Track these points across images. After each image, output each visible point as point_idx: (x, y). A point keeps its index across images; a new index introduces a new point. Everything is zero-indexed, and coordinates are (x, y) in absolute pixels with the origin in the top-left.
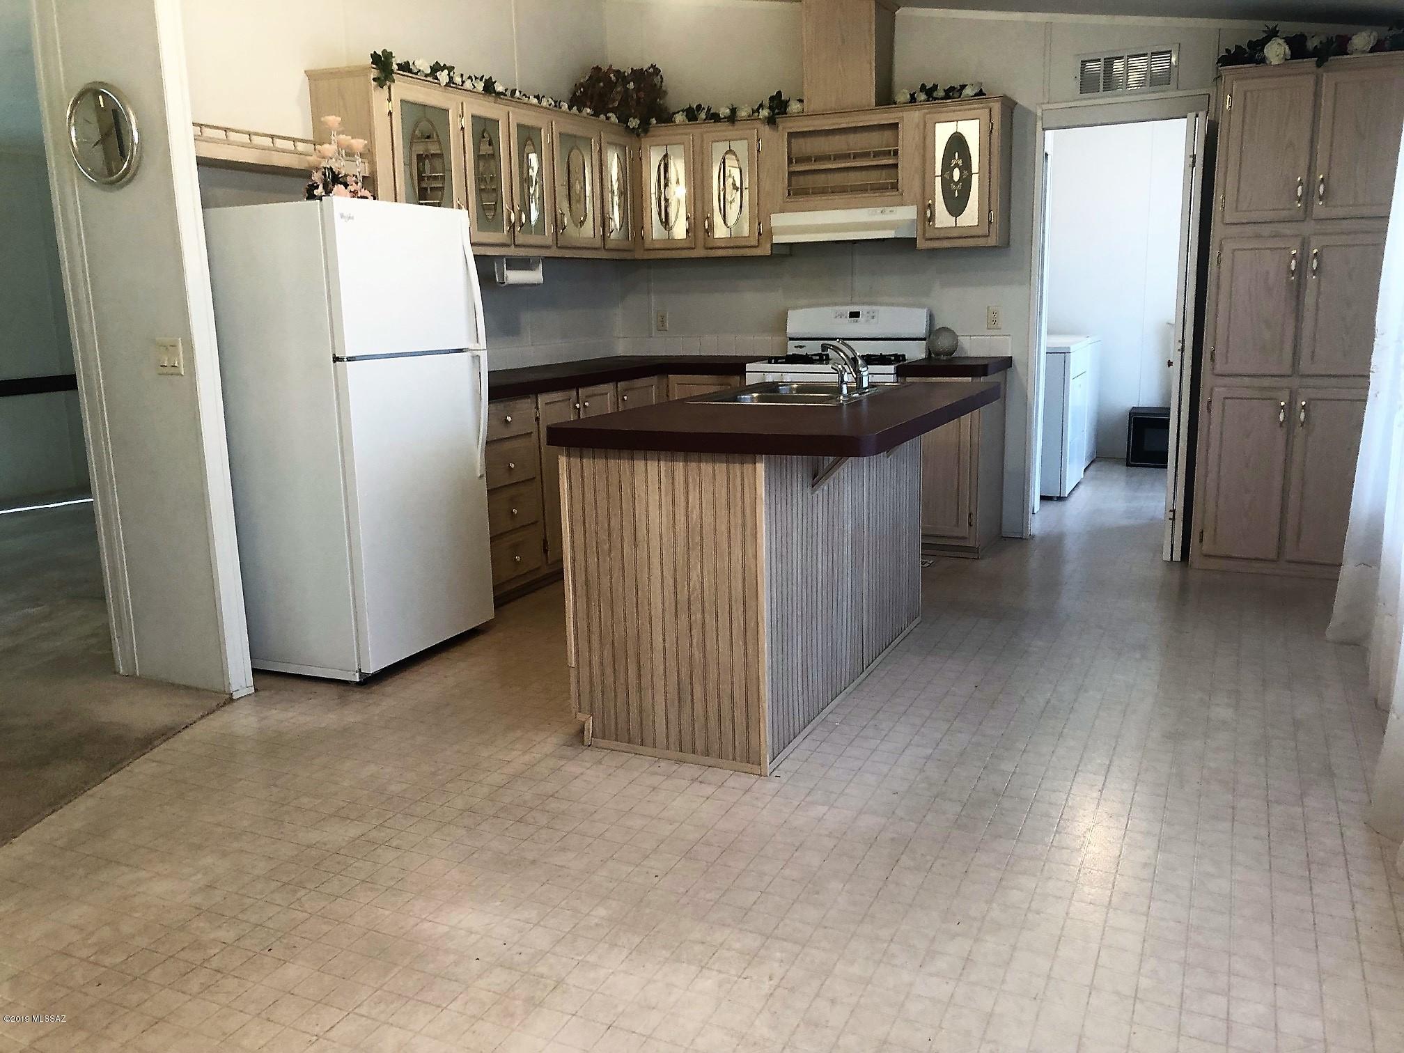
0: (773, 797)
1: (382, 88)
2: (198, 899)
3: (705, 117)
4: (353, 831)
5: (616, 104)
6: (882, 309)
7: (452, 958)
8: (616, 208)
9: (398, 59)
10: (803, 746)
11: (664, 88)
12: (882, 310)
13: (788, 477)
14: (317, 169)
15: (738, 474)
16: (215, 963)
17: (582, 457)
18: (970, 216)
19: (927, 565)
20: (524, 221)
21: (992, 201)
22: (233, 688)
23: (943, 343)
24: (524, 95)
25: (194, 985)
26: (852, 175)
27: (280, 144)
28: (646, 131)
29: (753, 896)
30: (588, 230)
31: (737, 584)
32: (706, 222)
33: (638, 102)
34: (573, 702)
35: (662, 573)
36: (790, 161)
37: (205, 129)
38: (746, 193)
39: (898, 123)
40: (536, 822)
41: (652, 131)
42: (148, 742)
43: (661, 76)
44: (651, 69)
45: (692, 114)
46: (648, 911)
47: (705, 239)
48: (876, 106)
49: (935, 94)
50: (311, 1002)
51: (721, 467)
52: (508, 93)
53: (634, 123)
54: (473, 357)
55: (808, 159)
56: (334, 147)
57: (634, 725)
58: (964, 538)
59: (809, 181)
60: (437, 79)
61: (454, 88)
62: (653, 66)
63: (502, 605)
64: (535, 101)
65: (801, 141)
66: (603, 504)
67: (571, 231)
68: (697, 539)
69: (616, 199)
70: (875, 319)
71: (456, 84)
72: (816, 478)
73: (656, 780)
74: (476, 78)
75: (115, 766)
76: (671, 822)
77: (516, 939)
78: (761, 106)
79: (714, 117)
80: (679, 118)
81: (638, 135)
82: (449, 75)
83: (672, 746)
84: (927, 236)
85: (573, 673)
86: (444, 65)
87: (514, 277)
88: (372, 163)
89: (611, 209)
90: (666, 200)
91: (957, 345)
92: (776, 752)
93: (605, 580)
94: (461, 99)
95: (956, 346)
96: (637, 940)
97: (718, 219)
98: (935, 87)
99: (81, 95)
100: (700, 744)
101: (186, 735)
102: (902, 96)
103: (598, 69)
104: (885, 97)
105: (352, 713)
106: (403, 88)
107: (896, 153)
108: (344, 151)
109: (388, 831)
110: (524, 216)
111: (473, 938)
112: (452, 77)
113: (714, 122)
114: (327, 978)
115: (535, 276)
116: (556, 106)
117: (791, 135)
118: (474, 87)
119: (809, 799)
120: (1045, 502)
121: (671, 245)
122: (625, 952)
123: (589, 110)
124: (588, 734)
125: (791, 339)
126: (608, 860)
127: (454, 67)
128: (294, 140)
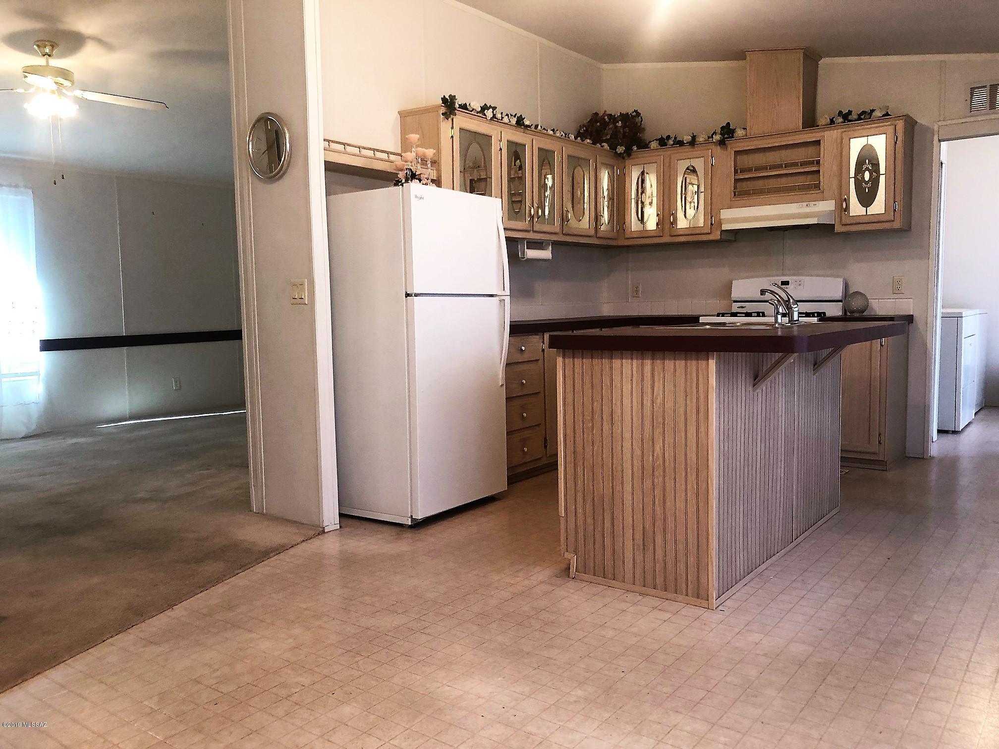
0: (718, 624)
1: (448, 119)
2: (287, 656)
3: (672, 143)
4: (398, 620)
5: (608, 137)
6: (807, 278)
7: (464, 713)
8: (606, 209)
9: (459, 101)
10: (743, 591)
11: (642, 126)
12: (807, 280)
13: (735, 375)
14: (402, 170)
15: (694, 368)
16: (295, 698)
17: (574, 358)
18: (878, 206)
19: (843, 473)
20: (540, 214)
21: (897, 194)
22: (325, 524)
23: (856, 304)
24: (544, 129)
25: (280, 712)
26: (784, 180)
27: (379, 155)
28: (629, 155)
29: (702, 694)
30: (585, 224)
31: (692, 456)
32: (672, 217)
33: (624, 136)
34: (563, 546)
35: (632, 445)
36: (736, 172)
37: (331, 144)
38: (702, 196)
39: (820, 140)
40: (532, 626)
41: (633, 155)
42: (266, 554)
43: (641, 117)
44: (635, 114)
45: (663, 142)
46: (615, 695)
47: (670, 229)
48: (803, 128)
49: (850, 117)
50: (360, 732)
51: (680, 364)
52: (533, 127)
53: (620, 149)
54: (500, 301)
55: (749, 170)
56: (414, 154)
57: (609, 563)
58: (874, 453)
59: (750, 185)
60: (485, 115)
61: (496, 121)
62: (636, 111)
63: (512, 483)
64: (551, 133)
65: (745, 157)
66: (588, 392)
67: (573, 223)
68: (660, 420)
69: (606, 203)
70: (802, 286)
71: (498, 119)
72: (757, 378)
73: (623, 606)
74: (511, 115)
75: (244, 567)
76: (636, 635)
77: (512, 704)
78: (715, 133)
79: (681, 143)
80: (654, 145)
81: (623, 158)
82: (493, 112)
83: (637, 582)
84: (843, 222)
85: (562, 521)
86: (490, 106)
87: (531, 254)
88: (439, 171)
89: (602, 209)
90: (642, 203)
91: (868, 303)
92: (721, 593)
93: (588, 450)
94: (499, 129)
95: (866, 307)
96: (606, 715)
97: (680, 214)
98: (850, 112)
99: (258, 120)
100: (659, 581)
101: (291, 552)
102: (823, 120)
103: (596, 114)
104: (810, 122)
105: (404, 545)
106: (461, 120)
107: (818, 162)
108: (420, 159)
109: (423, 622)
110: (540, 211)
111: (481, 701)
112: (495, 115)
113: (679, 146)
114: (372, 717)
115: (546, 254)
116: (565, 137)
117: (737, 153)
118: (510, 121)
119: (747, 628)
120: (941, 435)
121: (645, 234)
122: (597, 723)
123: (588, 141)
124: (573, 570)
125: (735, 301)
126: (585, 657)
127: (496, 108)
128: (388, 153)
